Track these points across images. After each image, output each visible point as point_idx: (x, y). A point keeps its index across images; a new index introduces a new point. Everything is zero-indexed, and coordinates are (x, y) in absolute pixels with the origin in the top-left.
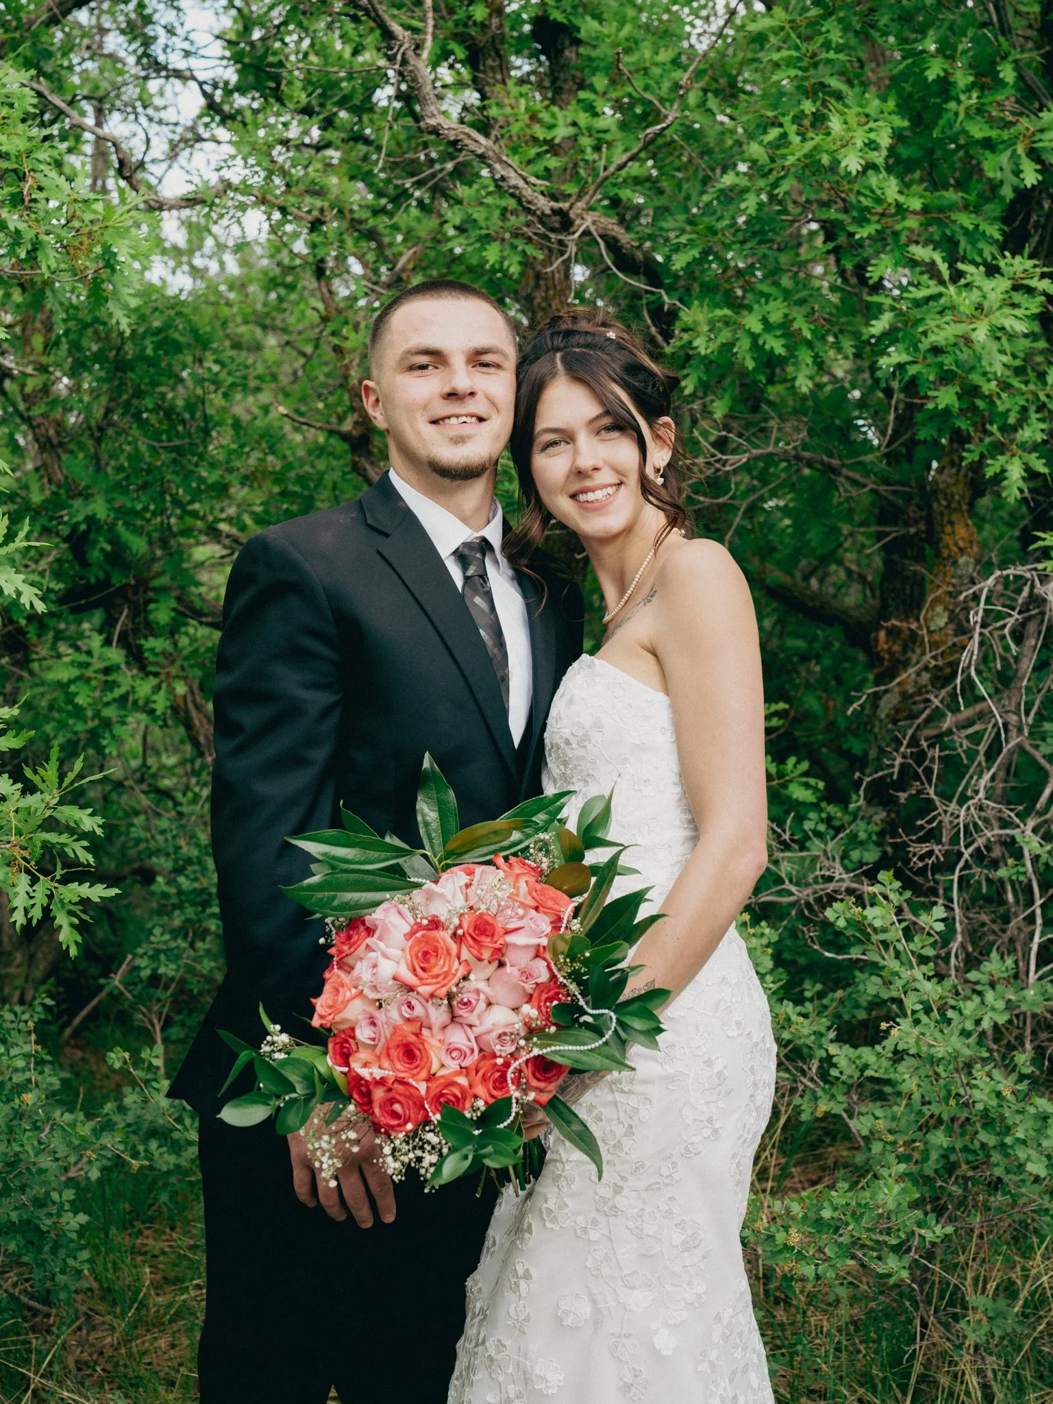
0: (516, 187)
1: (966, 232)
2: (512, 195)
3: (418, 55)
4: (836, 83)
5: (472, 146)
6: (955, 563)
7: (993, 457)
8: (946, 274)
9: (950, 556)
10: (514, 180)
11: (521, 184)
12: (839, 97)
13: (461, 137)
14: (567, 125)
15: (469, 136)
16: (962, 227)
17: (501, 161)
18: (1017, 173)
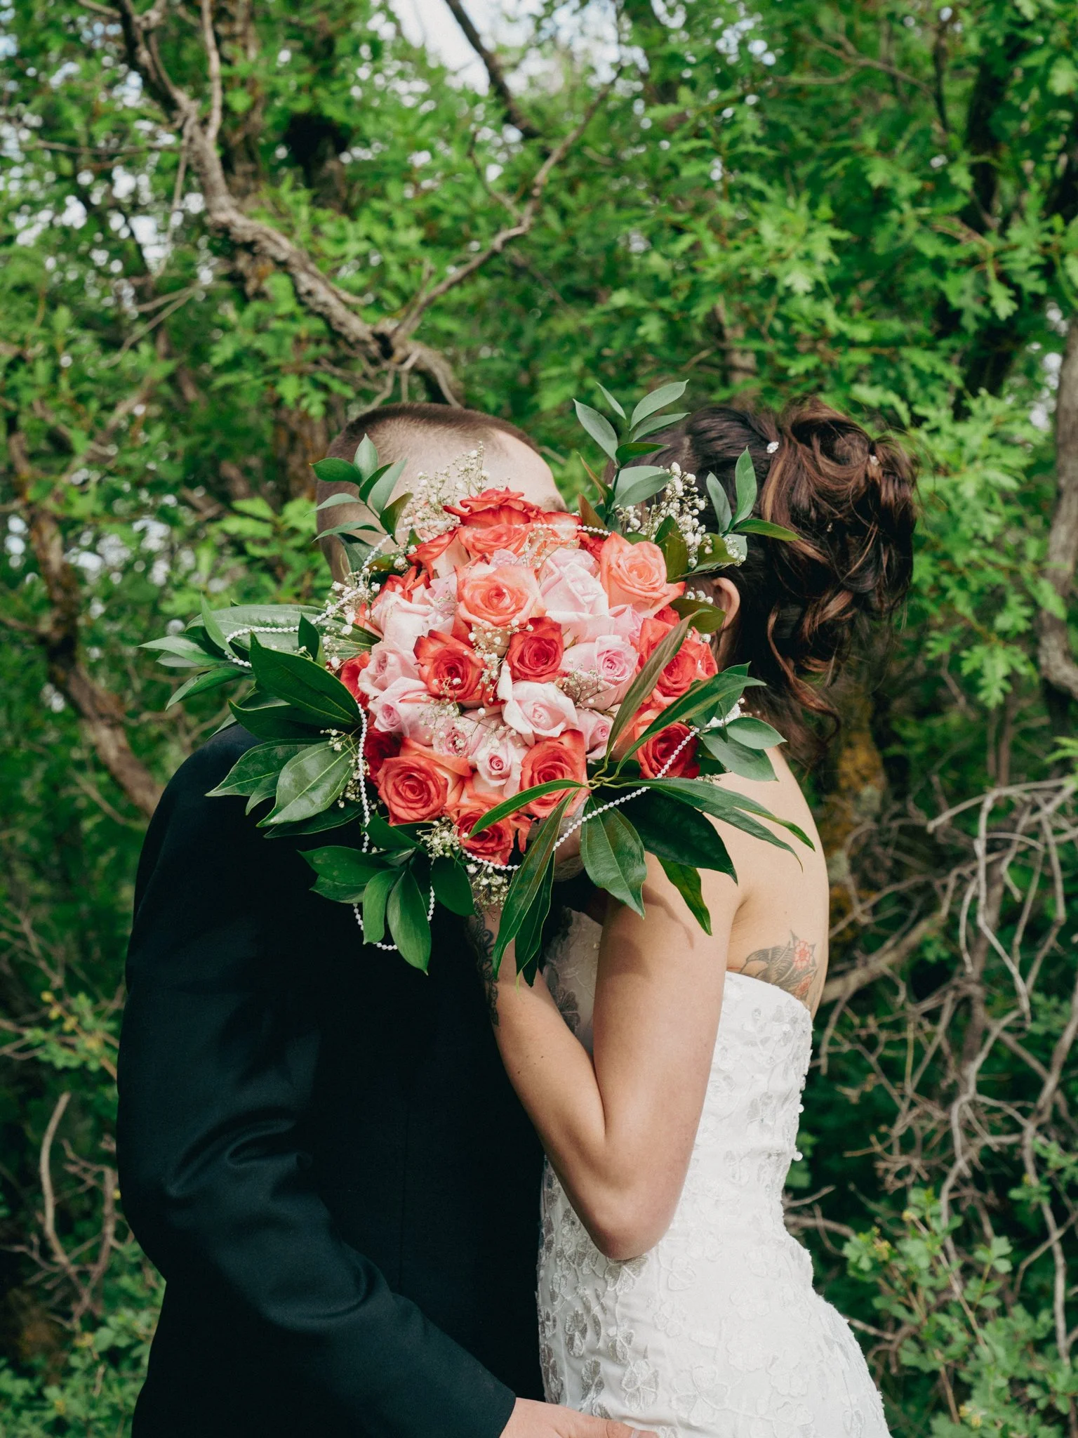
0: (325, 304)
1: (918, 373)
2: (320, 315)
3: (204, 133)
4: (755, 181)
5: (272, 250)
6: (857, 797)
7: (969, 648)
8: (906, 418)
9: (850, 788)
10: (323, 295)
11: (332, 300)
12: (761, 196)
13: (259, 237)
14: (359, 239)
15: (268, 237)
16: (913, 366)
17: (306, 270)
18: (986, 300)
